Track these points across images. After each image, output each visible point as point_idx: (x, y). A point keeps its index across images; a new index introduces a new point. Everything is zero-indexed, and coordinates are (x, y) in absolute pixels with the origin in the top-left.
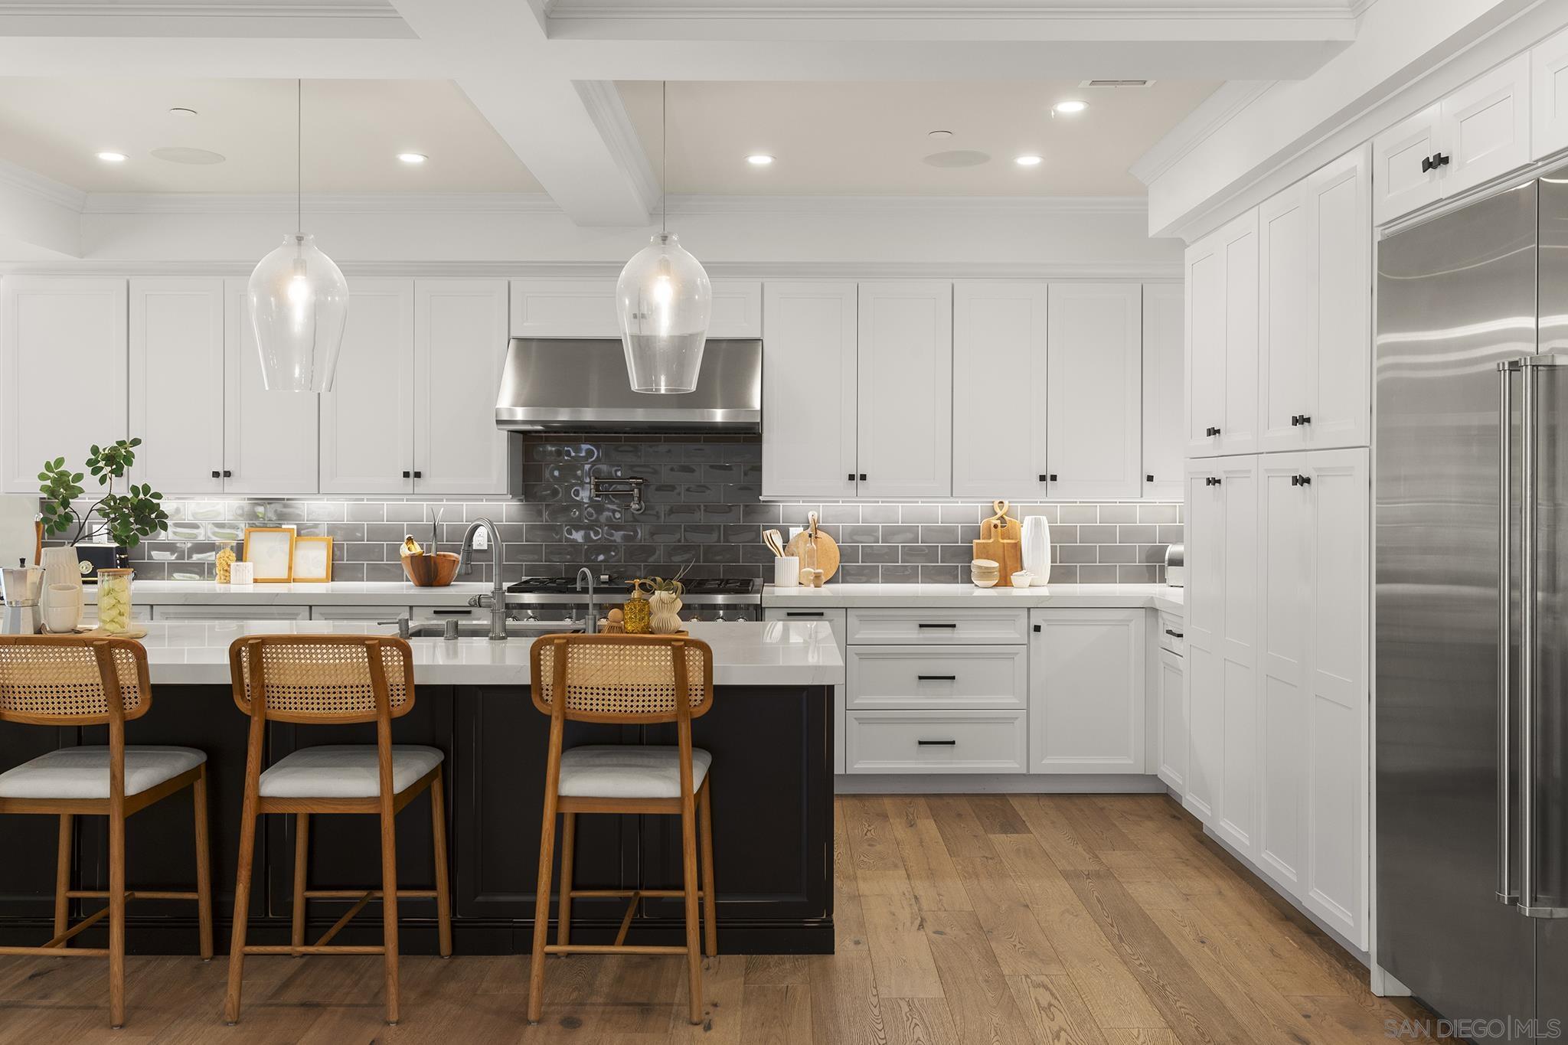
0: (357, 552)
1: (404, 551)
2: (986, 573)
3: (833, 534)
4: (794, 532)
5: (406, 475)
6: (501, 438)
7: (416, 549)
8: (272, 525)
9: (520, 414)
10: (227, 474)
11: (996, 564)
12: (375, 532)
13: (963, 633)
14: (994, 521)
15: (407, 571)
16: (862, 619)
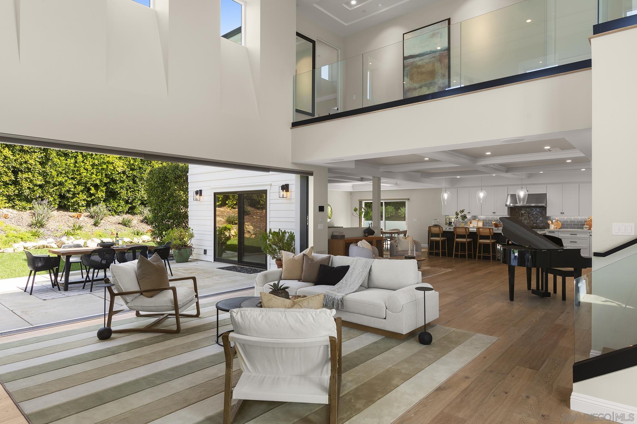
0: (486, 223)
1: (493, 223)
2: (586, 228)
3: (560, 221)
4: (554, 221)
5: (493, 213)
6: (507, 208)
7: (495, 222)
8: (474, 219)
9: (511, 205)
10: (470, 213)
11: (588, 226)
12: (489, 220)
13: (578, 236)
14: (589, 220)
15: (493, 226)
16: (561, 233)
